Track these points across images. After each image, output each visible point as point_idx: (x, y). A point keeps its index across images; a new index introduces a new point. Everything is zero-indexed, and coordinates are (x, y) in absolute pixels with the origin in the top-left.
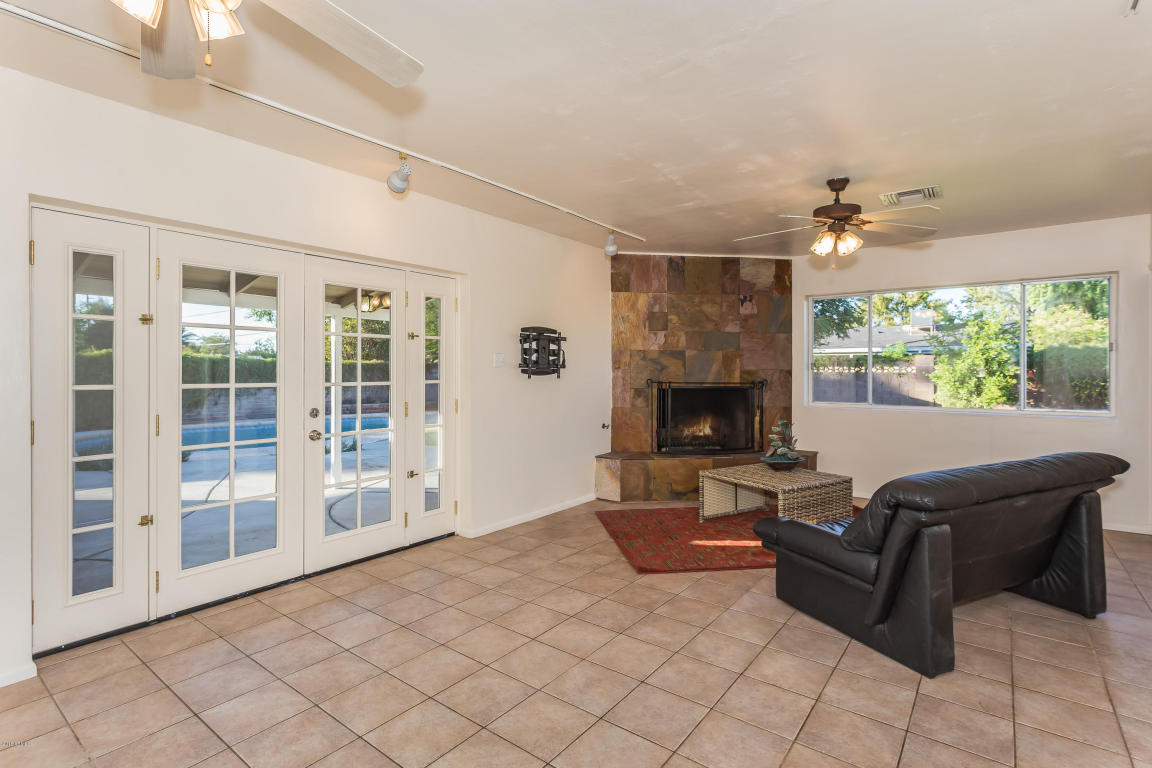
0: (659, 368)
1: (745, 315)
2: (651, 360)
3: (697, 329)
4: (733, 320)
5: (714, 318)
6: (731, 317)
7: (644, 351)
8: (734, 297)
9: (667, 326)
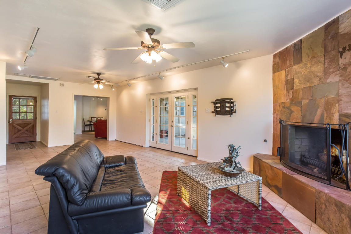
0: (290, 112)
1: (344, 65)
2: (287, 108)
3: (308, 85)
4: (333, 72)
5: (319, 74)
6: (331, 70)
7: (284, 103)
8: (334, 53)
9: (293, 86)
